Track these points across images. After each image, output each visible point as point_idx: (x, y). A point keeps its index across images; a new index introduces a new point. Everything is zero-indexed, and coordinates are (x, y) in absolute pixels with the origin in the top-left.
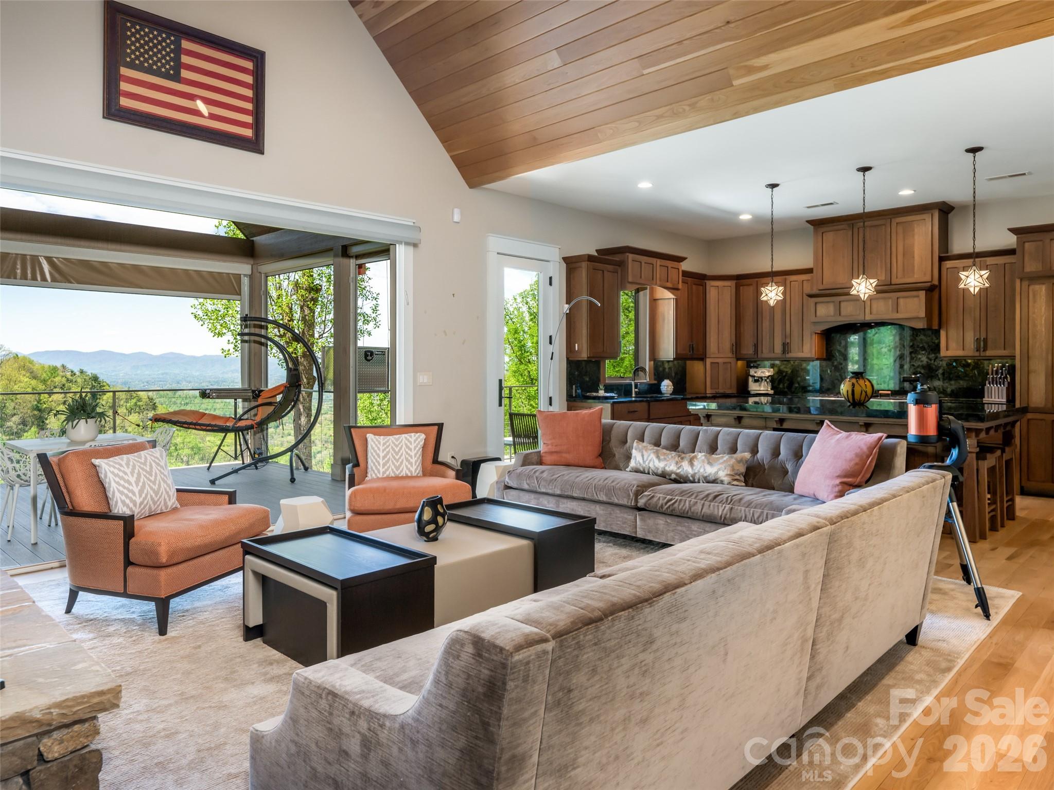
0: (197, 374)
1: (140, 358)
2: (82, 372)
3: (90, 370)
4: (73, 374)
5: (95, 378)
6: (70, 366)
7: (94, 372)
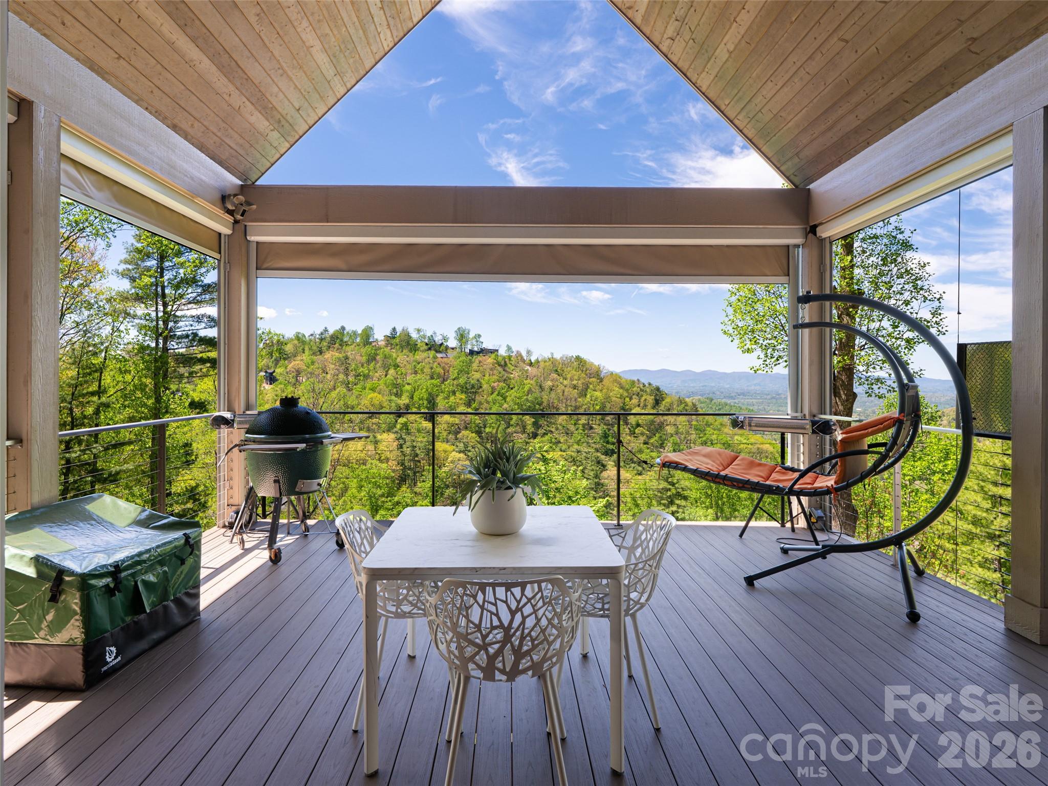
0: (728, 386)
1: (688, 375)
2: (650, 384)
3: (655, 383)
4: (644, 386)
5: (658, 389)
6: (642, 380)
7: (658, 384)
